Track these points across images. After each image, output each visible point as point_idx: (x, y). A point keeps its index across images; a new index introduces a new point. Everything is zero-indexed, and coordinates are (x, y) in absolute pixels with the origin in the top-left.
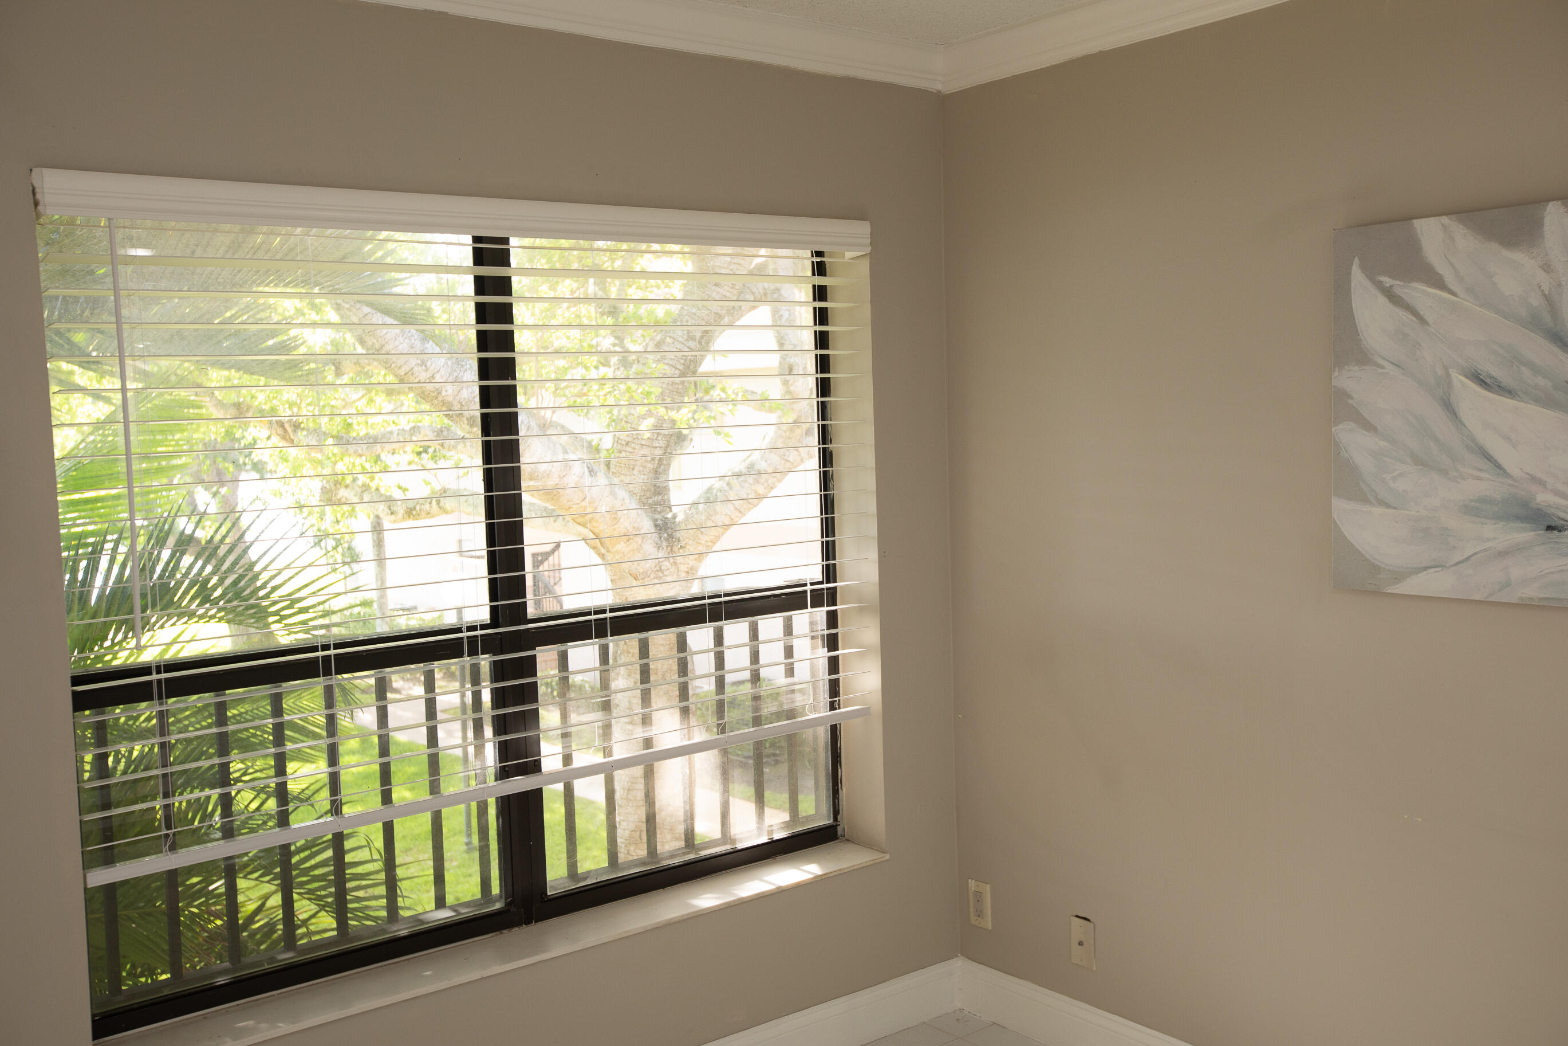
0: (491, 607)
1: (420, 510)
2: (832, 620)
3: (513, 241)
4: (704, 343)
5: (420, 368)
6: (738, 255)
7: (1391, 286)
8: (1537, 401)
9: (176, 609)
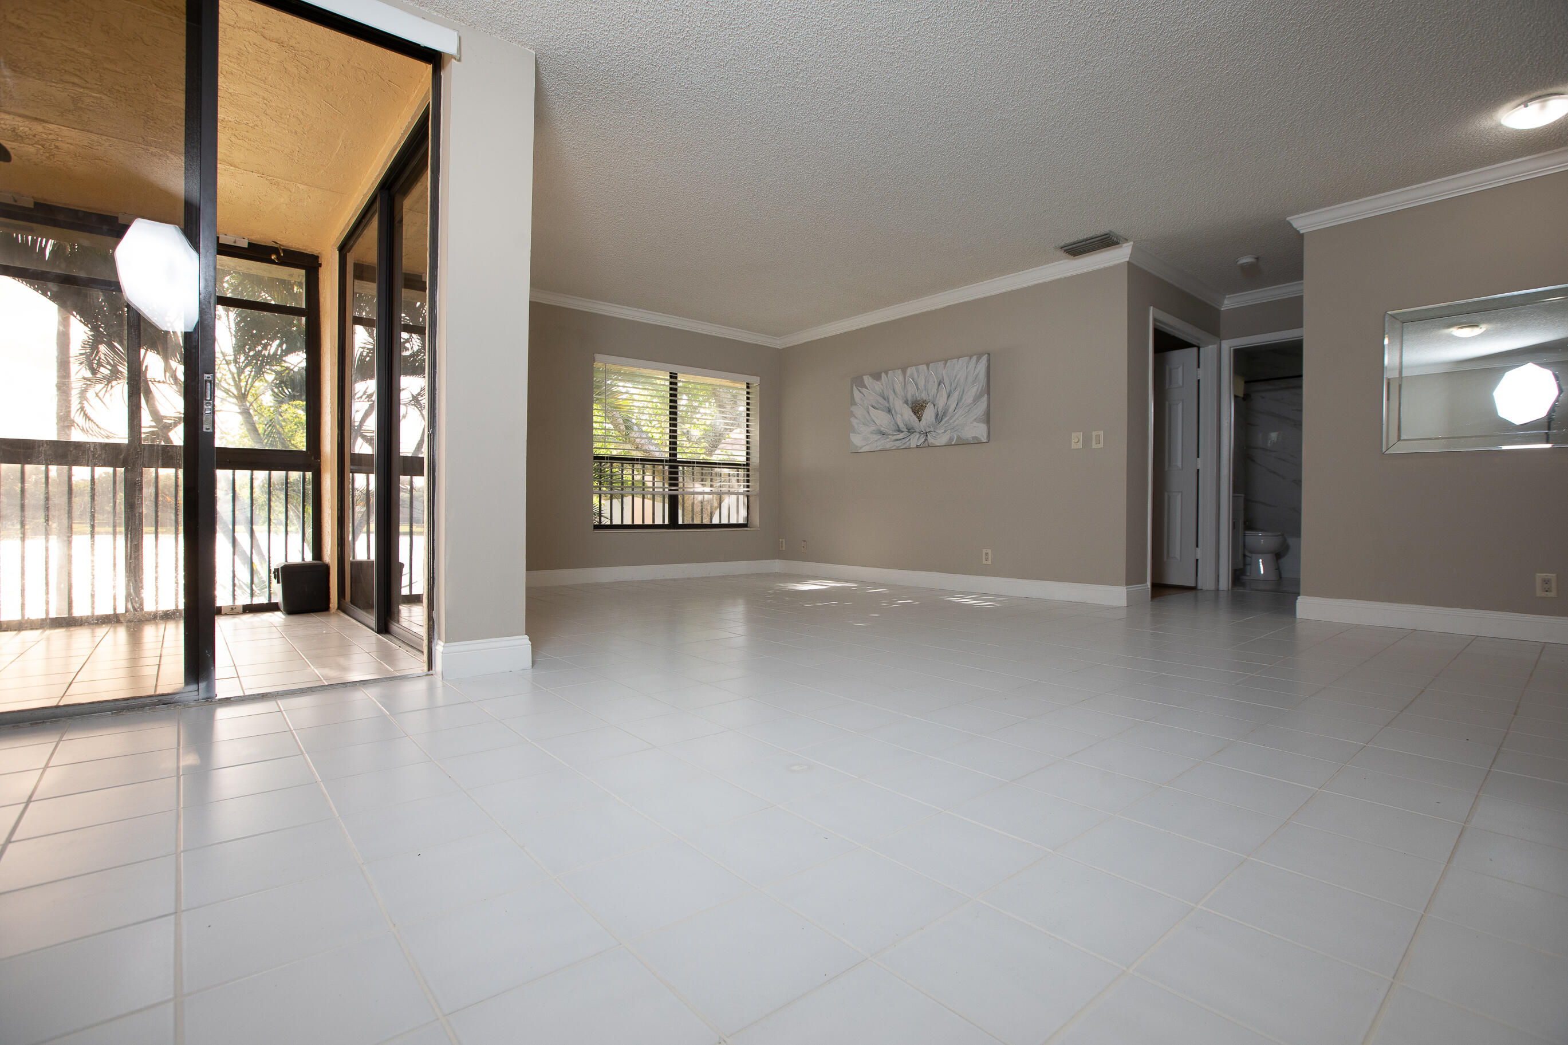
0: (669, 454)
2: (748, 472)
3: (678, 374)
6: (731, 382)
7: (860, 390)
8: (881, 410)
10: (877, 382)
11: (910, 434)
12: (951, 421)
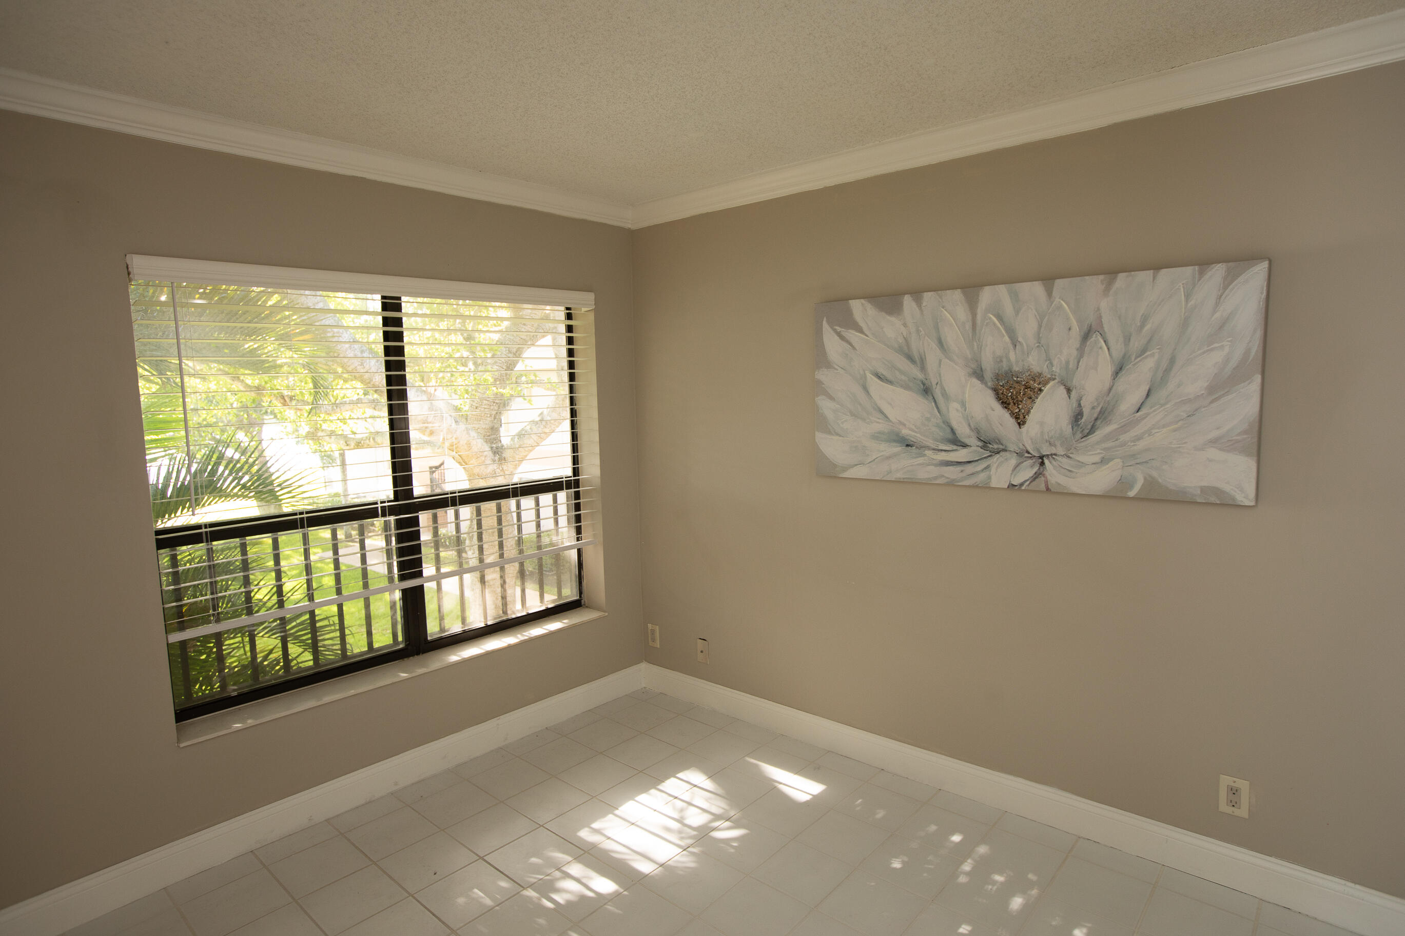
0: (394, 491)
1: (364, 443)
2: (577, 495)
3: (404, 299)
4: (518, 354)
5: (360, 367)
6: (535, 309)
7: (840, 331)
8: (902, 386)
9: (217, 493)
10: (888, 317)
11: (988, 453)
12: (1124, 437)
